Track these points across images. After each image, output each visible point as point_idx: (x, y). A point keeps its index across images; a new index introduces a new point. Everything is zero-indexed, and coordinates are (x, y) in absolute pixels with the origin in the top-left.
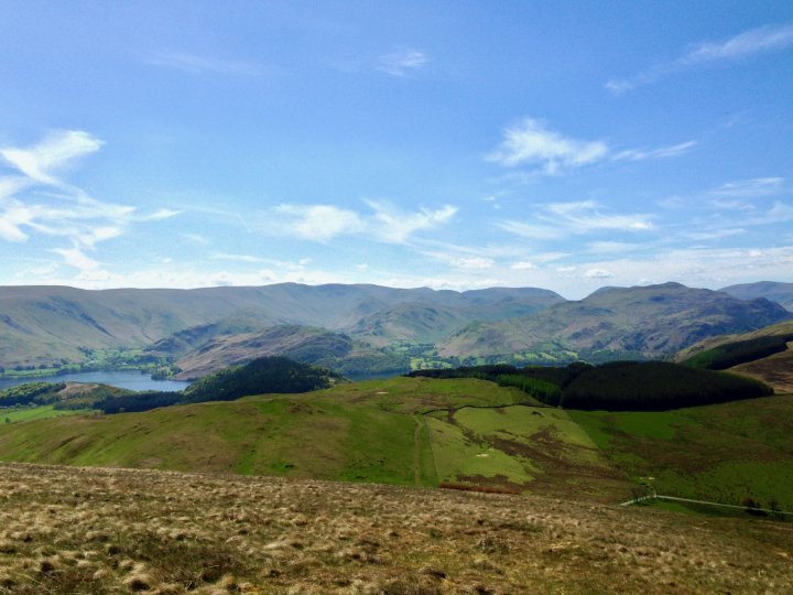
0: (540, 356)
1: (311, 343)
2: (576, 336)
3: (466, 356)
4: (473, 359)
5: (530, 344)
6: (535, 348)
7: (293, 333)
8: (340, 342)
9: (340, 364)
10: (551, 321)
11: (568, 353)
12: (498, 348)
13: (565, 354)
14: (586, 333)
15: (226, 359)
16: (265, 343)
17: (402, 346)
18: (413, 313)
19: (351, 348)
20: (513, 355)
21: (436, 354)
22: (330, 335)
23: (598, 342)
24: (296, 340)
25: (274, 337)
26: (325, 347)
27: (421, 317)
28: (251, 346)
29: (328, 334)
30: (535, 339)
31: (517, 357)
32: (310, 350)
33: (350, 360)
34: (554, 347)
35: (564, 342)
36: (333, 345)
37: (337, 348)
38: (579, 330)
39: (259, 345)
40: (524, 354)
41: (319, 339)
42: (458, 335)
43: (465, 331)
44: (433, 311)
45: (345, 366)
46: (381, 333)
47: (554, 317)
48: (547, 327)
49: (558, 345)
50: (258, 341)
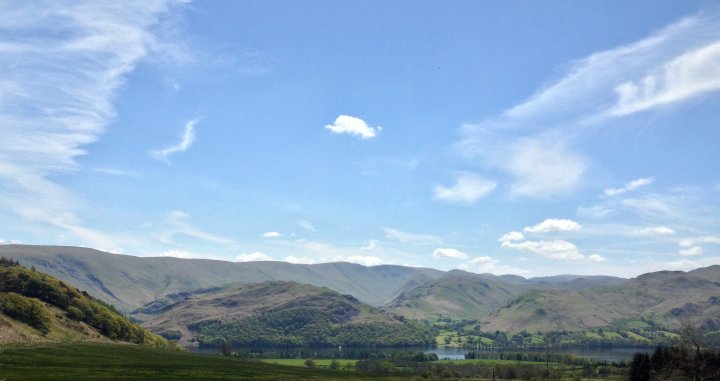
0: (625, 336)
1: (302, 303)
2: (676, 313)
3: (517, 331)
4: (526, 335)
5: (610, 321)
6: (617, 326)
7: (283, 291)
8: (344, 305)
9: (334, 333)
10: (639, 294)
11: (667, 334)
12: (564, 323)
13: (663, 335)
14: (691, 309)
15: (184, 319)
16: (243, 302)
17: (440, 320)
18: (460, 285)
19: (356, 312)
20: (584, 332)
21: (477, 328)
22: (329, 295)
23: (710, 322)
24: (283, 299)
25: (256, 296)
26: (320, 309)
27: (470, 292)
28: (224, 304)
29: (326, 294)
30: (617, 316)
31: (589, 335)
32: (298, 313)
33: (349, 328)
34: (646, 325)
35: (658, 321)
36: (331, 307)
37: (336, 312)
38: (680, 304)
39: (234, 304)
40: (600, 332)
41: (314, 299)
42: (509, 307)
43: (518, 301)
44: (487, 286)
45: (342, 335)
46: (417, 305)
47: (642, 290)
48: (633, 301)
49: (651, 323)
50: (235, 299)
